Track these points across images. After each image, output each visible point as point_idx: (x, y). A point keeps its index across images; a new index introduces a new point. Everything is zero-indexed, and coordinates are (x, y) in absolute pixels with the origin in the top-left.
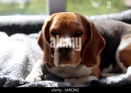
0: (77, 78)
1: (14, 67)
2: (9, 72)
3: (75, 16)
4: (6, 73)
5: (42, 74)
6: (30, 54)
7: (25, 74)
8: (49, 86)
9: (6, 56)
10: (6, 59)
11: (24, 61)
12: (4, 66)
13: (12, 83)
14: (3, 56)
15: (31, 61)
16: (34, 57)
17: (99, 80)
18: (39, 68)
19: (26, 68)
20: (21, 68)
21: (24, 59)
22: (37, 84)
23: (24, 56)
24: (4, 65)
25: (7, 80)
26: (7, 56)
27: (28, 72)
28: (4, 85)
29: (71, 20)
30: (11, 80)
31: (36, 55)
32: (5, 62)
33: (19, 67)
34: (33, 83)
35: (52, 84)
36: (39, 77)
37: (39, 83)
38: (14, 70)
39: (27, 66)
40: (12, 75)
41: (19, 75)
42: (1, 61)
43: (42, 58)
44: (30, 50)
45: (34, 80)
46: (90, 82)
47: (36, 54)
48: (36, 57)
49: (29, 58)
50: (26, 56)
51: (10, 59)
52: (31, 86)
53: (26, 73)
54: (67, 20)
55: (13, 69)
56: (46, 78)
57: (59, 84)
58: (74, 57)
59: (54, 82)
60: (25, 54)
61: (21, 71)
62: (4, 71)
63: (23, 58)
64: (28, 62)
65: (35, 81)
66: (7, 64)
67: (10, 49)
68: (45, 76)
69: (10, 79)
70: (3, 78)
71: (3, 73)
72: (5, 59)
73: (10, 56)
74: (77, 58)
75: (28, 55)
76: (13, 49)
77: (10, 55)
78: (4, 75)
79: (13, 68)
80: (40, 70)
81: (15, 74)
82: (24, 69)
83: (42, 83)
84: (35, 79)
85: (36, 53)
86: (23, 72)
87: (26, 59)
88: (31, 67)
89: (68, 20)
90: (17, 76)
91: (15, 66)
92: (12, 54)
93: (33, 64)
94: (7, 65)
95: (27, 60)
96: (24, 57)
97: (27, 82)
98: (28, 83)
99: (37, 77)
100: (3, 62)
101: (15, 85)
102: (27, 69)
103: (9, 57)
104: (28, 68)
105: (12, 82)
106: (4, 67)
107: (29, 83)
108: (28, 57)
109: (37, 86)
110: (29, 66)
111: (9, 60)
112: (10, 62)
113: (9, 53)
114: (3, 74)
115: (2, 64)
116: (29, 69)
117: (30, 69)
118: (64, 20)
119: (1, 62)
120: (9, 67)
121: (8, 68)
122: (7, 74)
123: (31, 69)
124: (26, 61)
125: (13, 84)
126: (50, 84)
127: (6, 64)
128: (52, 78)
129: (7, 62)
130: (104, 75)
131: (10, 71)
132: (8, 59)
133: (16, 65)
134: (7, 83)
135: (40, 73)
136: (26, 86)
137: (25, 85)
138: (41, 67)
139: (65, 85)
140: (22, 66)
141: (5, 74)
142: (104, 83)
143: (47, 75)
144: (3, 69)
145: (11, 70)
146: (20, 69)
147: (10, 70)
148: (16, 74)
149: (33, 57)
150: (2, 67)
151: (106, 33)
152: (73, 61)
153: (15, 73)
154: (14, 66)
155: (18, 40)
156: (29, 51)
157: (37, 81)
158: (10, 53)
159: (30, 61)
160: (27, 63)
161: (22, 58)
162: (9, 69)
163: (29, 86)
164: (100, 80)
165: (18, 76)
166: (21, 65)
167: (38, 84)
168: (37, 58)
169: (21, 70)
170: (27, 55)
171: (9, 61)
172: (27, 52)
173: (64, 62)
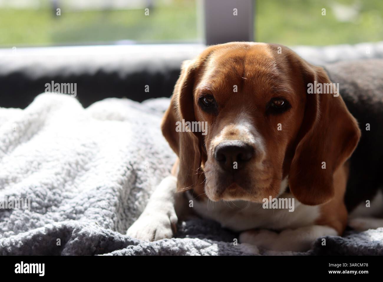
0: (278, 231)
1: (94, 197)
2: (81, 212)
3: (269, 54)
4: (72, 212)
5: (174, 217)
6: (143, 158)
7: (127, 216)
8: (194, 253)
9: (74, 166)
10: (72, 174)
11: (125, 178)
12: (65, 194)
13: (87, 244)
14: (65, 164)
15: (146, 180)
16: (155, 169)
17: (340, 237)
18: (168, 199)
19: (129, 199)
20: (116, 199)
21: (124, 175)
22: (159, 247)
23: (125, 165)
24: (66, 191)
25: (73, 234)
26: (77, 164)
27: (135, 212)
28: (65, 250)
29: (257, 66)
30: (84, 235)
31: (161, 163)
32: (70, 183)
33: (108, 196)
34: (148, 244)
35: (203, 247)
36: (167, 226)
37: (165, 244)
38: (94, 207)
39: (131, 194)
40: (89, 221)
41: (108, 220)
42: (58, 180)
43: (175, 172)
44: (143, 147)
45: (151, 236)
46: (314, 243)
47: (159, 159)
48: (161, 166)
49: (140, 170)
50: (131, 165)
51: (84, 172)
52: (141, 252)
53: (129, 214)
54: (246, 66)
55: (91, 203)
56: (186, 230)
57: (223, 247)
58: (262, 178)
59: (210, 241)
60: (129, 158)
61: (113, 208)
62: (67, 207)
63: (122, 172)
64: (135, 182)
65: (153, 240)
66: (76, 187)
67: (84, 145)
68: (184, 224)
69: (80, 233)
70: (60, 230)
71: (62, 213)
72: (69, 174)
73: (86, 163)
74: (271, 180)
75: (135, 163)
76: (95, 144)
77: (83, 161)
78: (65, 219)
79: (92, 200)
80: (170, 206)
81: (96, 218)
82: (123, 204)
83: (174, 243)
84: (155, 232)
85: (161, 156)
86: (121, 210)
87: (129, 173)
88: (143, 196)
89: (248, 67)
90: (101, 224)
91: (98, 196)
92: (90, 159)
93: (151, 190)
94: (75, 190)
95: (134, 177)
96: (125, 168)
97: (129, 240)
98: (132, 243)
99: (161, 225)
100: (62, 180)
101: (95, 248)
102: (133, 203)
103: (83, 168)
104: (136, 199)
105: (87, 239)
106: (68, 198)
107: (137, 244)
108: (135, 167)
109: (160, 252)
110: (139, 194)
111: (80, 176)
112: (83, 181)
113: (82, 157)
114: (61, 215)
115: (61, 187)
116: (137, 203)
117: (140, 203)
118: (237, 67)
119: (59, 182)
120: (80, 196)
121: (76, 200)
122: (74, 215)
123: (143, 203)
124: (129, 181)
125: (89, 248)
126: (198, 248)
127: (73, 186)
128: (203, 229)
129: (76, 180)
130: (357, 222)
131: (82, 208)
132: (79, 174)
133: (101, 189)
134: (71, 242)
135: (169, 215)
136: (128, 251)
137: (124, 250)
138: (172, 198)
139: (241, 253)
140: (118, 193)
141: (69, 217)
142: (356, 248)
143: (190, 223)
144: (63, 202)
145: (86, 205)
146: (112, 204)
147: (82, 205)
148: (101, 218)
149: (151, 167)
150: (60, 196)
151: (365, 98)
152: (259, 189)
153: (97, 215)
154: (94, 193)
155: (110, 117)
156: (139, 150)
157: (159, 238)
158: (83, 155)
159: (142, 178)
160: (132, 187)
161: (119, 170)
162: (81, 202)
163: (136, 252)
164: (345, 239)
165: (105, 223)
166: (114, 191)
167: (162, 248)
168: (163, 171)
169: (115, 205)
170: (132, 163)
171: (82, 178)
172: (132, 152)
173: (233, 190)
